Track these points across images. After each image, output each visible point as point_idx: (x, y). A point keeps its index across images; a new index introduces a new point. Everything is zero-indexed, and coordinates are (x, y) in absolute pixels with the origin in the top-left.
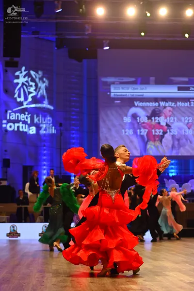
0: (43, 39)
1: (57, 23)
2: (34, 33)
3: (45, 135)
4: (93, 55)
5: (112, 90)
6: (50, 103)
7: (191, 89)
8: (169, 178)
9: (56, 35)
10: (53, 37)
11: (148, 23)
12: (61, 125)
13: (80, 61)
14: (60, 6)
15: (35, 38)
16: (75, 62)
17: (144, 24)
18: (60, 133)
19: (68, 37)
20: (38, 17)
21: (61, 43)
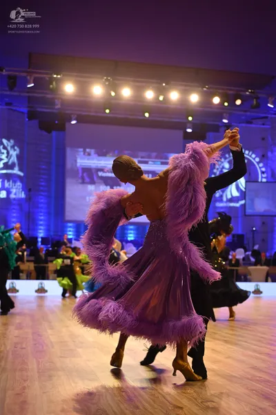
0: (15, 110)
1: (29, 97)
2: (7, 104)
3: (14, 199)
4: (62, 128)
5: (79, 161)
6: (20, 170)
7: (150, 162)
8: (128, 242)
9: (28, 107)
10: (25, 110)
11: (113, 101)
12: (30, 190)
13: (49, 132)
14: (32, 81)
15: (9, 109)
16: (44, 133)
17: (109, 102)
18: (29, 198)
19: (39, 109)
20: (11, 89)
21: (32, 115)
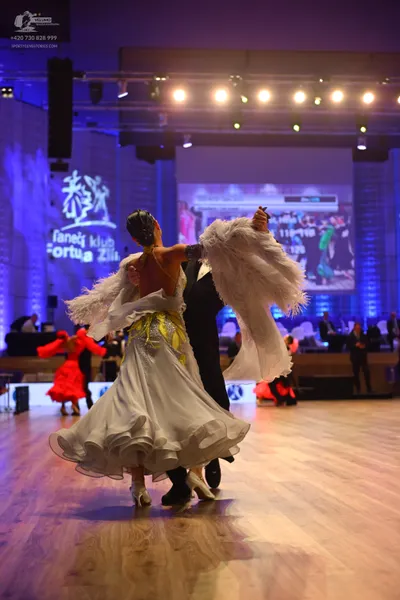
0: (102, 133)
1: (121, 112)
2: (90, 124)
3: (105, 263)
5: (196, 202)
6: (111, 220)
7: (303, 199)
9: (120, 127)
10: (116, 131)
11: (245, 111)
12: (126, 249)
13: (152, 161)
14: (125, 89)
15: (93, 132)
16: (143, 163)
17: (238, 112)
19: (136, 130)
20: (95, 103)
21: (125, 139)
